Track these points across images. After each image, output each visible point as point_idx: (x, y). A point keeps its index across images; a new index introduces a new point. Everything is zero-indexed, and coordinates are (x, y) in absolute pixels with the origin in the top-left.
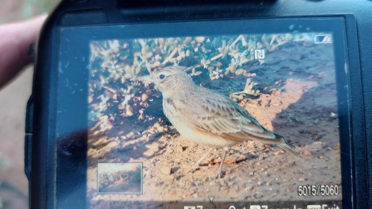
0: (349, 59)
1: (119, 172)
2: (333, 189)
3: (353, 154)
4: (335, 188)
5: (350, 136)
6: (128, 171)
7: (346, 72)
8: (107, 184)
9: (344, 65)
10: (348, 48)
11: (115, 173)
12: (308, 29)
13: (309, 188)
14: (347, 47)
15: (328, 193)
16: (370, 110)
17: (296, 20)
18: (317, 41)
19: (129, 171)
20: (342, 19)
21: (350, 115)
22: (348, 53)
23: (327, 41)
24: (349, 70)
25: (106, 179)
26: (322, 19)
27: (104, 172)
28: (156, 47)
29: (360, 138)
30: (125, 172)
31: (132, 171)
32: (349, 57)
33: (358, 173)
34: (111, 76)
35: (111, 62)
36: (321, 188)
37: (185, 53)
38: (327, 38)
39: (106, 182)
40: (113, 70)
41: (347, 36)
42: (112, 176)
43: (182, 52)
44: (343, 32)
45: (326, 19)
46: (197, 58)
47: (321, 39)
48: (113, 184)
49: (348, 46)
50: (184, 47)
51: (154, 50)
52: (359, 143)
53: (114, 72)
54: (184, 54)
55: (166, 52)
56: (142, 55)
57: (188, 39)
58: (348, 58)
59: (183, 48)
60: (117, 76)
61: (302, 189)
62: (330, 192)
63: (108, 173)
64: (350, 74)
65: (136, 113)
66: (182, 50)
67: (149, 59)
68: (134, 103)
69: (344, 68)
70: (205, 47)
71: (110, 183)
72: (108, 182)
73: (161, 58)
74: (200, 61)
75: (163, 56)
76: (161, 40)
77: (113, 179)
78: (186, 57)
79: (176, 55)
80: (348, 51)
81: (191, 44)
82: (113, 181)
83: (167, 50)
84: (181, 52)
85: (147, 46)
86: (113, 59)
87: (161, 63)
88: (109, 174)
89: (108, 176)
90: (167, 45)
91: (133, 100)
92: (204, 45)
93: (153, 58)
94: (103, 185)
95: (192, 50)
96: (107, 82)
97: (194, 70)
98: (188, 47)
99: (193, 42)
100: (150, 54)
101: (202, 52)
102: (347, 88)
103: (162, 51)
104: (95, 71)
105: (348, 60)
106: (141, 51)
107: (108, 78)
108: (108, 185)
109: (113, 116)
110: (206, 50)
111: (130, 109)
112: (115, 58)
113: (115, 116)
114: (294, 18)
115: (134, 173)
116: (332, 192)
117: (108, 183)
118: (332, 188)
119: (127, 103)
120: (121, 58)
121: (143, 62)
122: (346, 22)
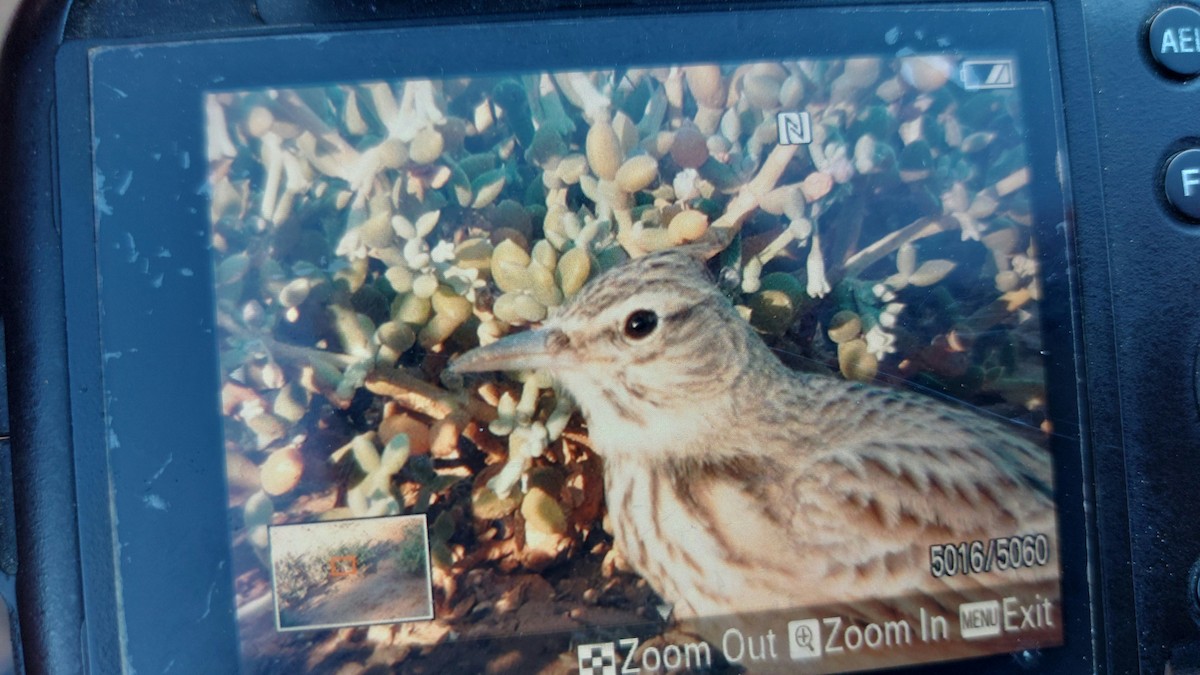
0: (1068, 137)
1: (342, 550)
2: (1033, 546)
3: (1089, 436)
4: (1037, 544)
5: (1079, 380)
6: (374, 543)
7: (1061, 179)
8: (302, 594)
9: (1054, 159)
10: (1064, 102)
11: (330, 553)
12: (943, 42)
13: (963, 549)
14: (1061, 100)
15: (1017, 561)
16: (1130, 297)
17: (906, 11)
18: (972, 81)
19: (380, 543)
20: (1043, 9)
21: (1075, 314)
22: (1066, 120)
23: (1000, 81)
24: (1069, 173)
25: (298, 577)
26: (985, 10)
27: (289, 554)
28: (676, 123)
29: (1105, 385)
30: (365, 546)
31: (387, 543)
32: (1067, 131)
33: (1104, 493)
34: (411, 313)
35: (400, 224)
36: (998, 547)
37: (850, 154)
38: (1001, 72)
39: (301, 589)
40: (416, 273)
41: (1060, 64)
42: (319, 567)
43: (830, 147)
44: (1049, 52)
45: (997, 9)
46: (921, 183)
47: (983, 72)
48: (327, 593)
49: (1064, 96)
50: (843, 115)
51: (664, 140)
52: (1103, 400)
53: (426, 286)
54: (844, 161)
55: (735, 150)
56: (590, 173)
57: (860, 66)
58: (1065, 133)
59: (835, 121)
60: (449, 314)
61: (943, 557)
62: (1023, 558)
63: (303, 555)
64: (1073, 187)
65: (586, 533)
66: (830, 138)
67: (640, 200)
68: (567, 472)
69: (1054, 167)
70: (963, 117)
71: (313, 589)
72: (306, 589)
73: (707, 189)
74: (940, 201)
75: (722, 178)
76: (703, 76)
77: (325, 575)
78: (857, 178)
79: (799, 169)
80: (1065, 111)
81: (879, 101)
82: (325, 582)
83: (744, 138)
84: (824, 145)
85: (621, 118)
86: (409, 208)
87: (711, 220)
88: (306, 560)
89: (303, 566)
90: (743, 108)
91: (560, 457)
92: (953, 107)
93: (664, 188)
94: (288, 601)
95: (886, 132)
96: (387, 353)
97: (906, 251)
98: (865, 115)
99: (890, 89)
100: (640, 170)
101: (946, 148)
102: (1066, 230)
103: (713, 143)
104: (301, 285)
105: (1066, 142)
106: (582, 150)
107: (387, 329)
108: (307, 597)
109: (445, 562)
110: (966, 134)
111: (544, 511)
112: (419, 196)
113: (456, 565)
114: (900, 6)
115: (396, 548)
116: (1030, 559)
117: (308, 590)
118: (1029, 544)
119: (525, 479)
120: (462, 196)
121: (604, 217)
122: (1055, 19)
